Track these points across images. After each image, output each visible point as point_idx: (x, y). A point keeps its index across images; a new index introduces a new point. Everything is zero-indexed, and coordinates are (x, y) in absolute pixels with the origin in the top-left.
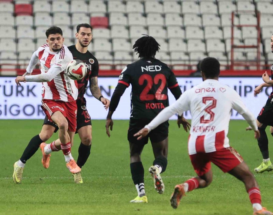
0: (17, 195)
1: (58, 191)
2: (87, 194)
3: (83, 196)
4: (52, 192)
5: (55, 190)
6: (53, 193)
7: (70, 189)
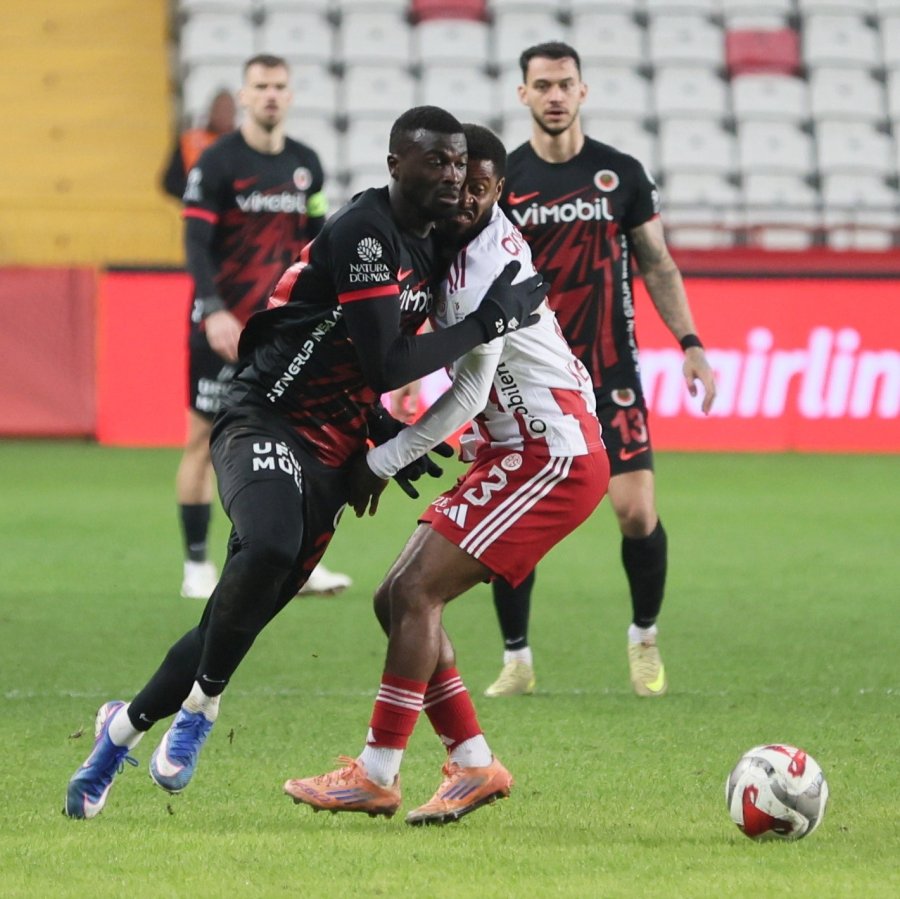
0: (420, 760)
1: (590, 748)
2: (709, 760)
3: (695, 769)
4: (567, 749)
5: (576, 743)
6: (571, 756)
7: (640, 740)
